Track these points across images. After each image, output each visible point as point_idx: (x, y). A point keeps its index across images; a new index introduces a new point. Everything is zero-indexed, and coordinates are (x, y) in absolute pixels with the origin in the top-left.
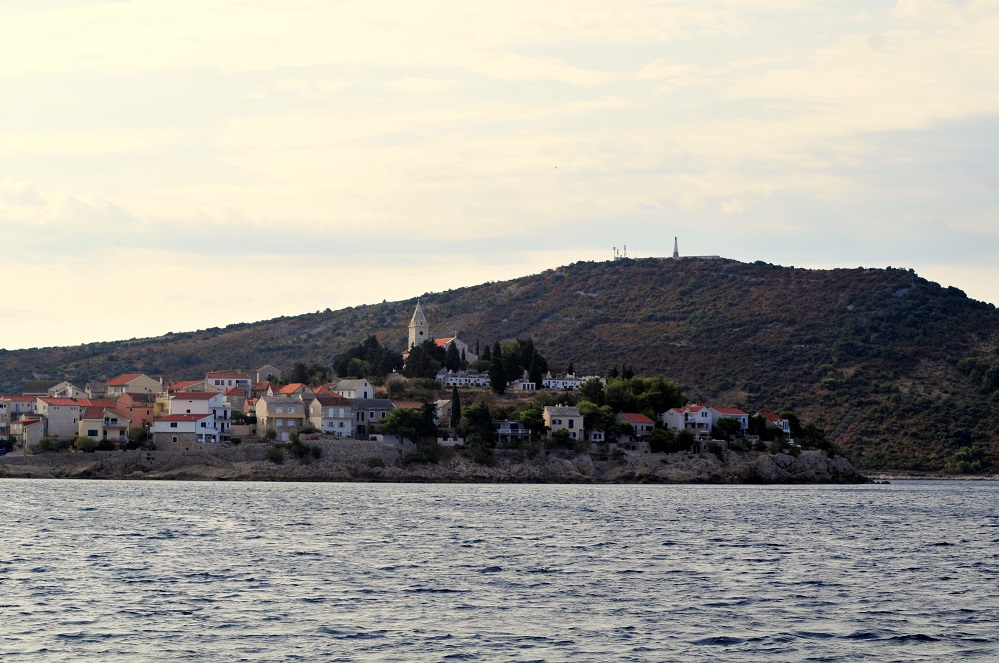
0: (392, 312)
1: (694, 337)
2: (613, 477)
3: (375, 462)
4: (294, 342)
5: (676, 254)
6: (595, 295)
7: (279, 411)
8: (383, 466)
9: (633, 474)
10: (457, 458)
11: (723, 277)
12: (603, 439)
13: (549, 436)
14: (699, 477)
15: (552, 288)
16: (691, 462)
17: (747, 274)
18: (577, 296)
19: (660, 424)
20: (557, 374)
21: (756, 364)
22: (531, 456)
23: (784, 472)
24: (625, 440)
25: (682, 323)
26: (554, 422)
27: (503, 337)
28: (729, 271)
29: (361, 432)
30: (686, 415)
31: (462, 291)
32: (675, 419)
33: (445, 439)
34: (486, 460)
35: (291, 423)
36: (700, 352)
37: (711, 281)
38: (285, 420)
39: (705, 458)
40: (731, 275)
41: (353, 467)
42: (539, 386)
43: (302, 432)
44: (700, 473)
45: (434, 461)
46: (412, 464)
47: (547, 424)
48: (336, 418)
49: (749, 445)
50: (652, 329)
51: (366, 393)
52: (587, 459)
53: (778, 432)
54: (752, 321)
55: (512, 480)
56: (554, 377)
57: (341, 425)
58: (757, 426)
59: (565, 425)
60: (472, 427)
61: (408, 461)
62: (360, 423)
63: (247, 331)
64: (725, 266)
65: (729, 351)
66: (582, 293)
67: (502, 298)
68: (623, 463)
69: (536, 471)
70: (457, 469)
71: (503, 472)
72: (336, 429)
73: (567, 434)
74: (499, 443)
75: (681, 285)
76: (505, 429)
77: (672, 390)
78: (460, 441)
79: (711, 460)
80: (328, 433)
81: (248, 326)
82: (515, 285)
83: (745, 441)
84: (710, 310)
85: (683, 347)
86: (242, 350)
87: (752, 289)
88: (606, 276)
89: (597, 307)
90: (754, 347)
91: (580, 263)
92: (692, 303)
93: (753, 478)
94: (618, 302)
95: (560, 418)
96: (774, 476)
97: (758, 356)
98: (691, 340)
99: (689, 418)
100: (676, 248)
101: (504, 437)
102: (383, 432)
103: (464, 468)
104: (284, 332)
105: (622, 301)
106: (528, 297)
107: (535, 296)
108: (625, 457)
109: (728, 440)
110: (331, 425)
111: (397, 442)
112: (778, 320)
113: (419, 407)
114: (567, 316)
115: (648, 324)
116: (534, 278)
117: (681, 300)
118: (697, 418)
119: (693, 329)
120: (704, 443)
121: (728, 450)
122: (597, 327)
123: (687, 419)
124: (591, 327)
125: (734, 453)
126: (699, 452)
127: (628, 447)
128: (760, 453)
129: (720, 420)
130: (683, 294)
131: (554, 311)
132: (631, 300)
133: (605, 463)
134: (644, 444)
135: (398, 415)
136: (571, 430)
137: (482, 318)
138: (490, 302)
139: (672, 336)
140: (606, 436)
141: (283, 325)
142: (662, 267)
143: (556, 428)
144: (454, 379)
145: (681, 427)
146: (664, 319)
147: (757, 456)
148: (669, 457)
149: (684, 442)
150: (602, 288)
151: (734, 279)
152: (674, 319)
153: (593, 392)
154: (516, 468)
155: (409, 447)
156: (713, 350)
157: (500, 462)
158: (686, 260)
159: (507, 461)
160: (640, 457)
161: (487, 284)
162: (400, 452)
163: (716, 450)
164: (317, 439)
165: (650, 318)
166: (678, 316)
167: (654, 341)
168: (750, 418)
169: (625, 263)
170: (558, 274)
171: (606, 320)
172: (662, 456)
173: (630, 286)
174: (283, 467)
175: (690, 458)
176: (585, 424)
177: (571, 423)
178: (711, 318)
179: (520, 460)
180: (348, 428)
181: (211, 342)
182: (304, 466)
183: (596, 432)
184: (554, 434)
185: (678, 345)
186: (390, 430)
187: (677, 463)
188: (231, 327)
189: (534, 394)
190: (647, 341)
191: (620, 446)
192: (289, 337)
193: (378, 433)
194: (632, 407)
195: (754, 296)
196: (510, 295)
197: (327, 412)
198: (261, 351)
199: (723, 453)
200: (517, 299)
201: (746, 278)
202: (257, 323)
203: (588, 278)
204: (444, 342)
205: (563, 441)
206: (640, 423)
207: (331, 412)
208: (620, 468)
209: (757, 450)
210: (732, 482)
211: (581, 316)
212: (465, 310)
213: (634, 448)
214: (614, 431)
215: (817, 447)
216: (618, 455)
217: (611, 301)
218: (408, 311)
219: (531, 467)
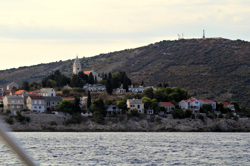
0: (87, 61)
1: (211, 71)
2: (156, 129)
3: (53, 123)
4: (46, 74)
5: (204, 37)
6: (170, 54)
7: (13, 102)
8: (56, 125)
9: (165, 128)
10: (89, 121)
11: (223, 46)
12: (153, 113)
13: (129, 112)
14: (193, 129)
15: (152, 51)
16: (190, 122)
17: (233, 45)
18: (163, 54)
19: (177, 107)
20: (136, 85)
21: (236, 82)
22: (121, 120)
23: (231, 127)
24: (162, 113)
25: (205, 65)
26: (131, 106)
27: (132, 72)
28: (226, 44)
29: (49, 111)
30: (189, 103)
31: (116, 53)
32: (184, 105)
33: (84, 113)
34: (101, 121)
35: (18, 107)
36: (213, 77)
37: (218, 48)
38: (16, 105)
39: (196, 121)
40: (226, 46)
41: (44, 125)
42: (127, 91)
43: (22, 111)
44: (194, 127)
45: (79, 123)
46: (70, 124)
47: (128, 107)
48: (38, 105)
49: (216, 116)
50: (193, 68)
51: (52, 94)
52: (145, 121)
53: (229, 110)
54: (235, 65)
55: (112, 131)
56: (134, 87)
57: (40, 107)
58: (220, 107)
59: (136, 107)
60: (96, 108)
61: (68, 123)
62: (48, 106)
63: (27, 69)
64: (224, 42)
65: (225, 77)
66: (165, 53)
67: (132, 56)
68: (160, 123)
69: (122, 127)
70: (89, 126)
71: (108, 127)
72: (38, 109)
73: (137, 111)
74: (108, 115)
75: (205, 50)
76: (110, 109)
77: (183, 92)
78: (91, 114)
79: (199, 122)
80: (34, 111)
81: (28, 67)
82: (137, 50)
83: (214, 114)
84: (217, 60)
85: (206, 75)
86: (24, 77)
87: (235, 51)
88: (175, 46)
89: (171, 59)
90: (235, 75)
91: (164, 41)
92: (210, 57)
93: (218, 129)
94: (179, 57)
95: (134, 104)
96: (226, 129)
97: (237, 79)
98: (209, 72)
99: (190, 104)
100: (204, 34)
101: (110, 112)
102: (58, 111)
103: (92, 126)
104: (42, 70)
105: (181, 56)
106: (142, 55)
107: (145, 55)
108: (161, 121)
109: (207, 113)
110: (36, 107)
111: (64, 114)
112: (246, 64)
113: (73, 100)
114: (158, 63)
115: (192, 66)
116: (145, 47)
117: (205, 56)
118: (194, 104)
119: (210, 68)
120: (196, 114)
121: (207, 118)
122: (170, 67)
123: (189, 105)
124: (168, 67)
125: (209, 119)
126: (194, 118)
127: (163, 116)
128: (220, 119)
129: (204, 105)
130: (206, 53)
131: (153, 61)
132: (185, 56)
133: (153, 123)
134: (171, 115)
135: (64, 103)
136: (138, 109)
137: (124, 64)
138: (127, 57)
139: (201, 71)
140: (154, 112)
141: (42, 67)
142: (198, 42)
143: (132, 108)
144: (91, 88)
145: (187, 108)
146: (198, 64)
147: (219, 120)
148: (181, 121)
149: (188, 114)
150: (173, 51)
151: (228, 47)
152: (202, 64)
153: (149, 93)
154: (114, 125)
155: (68, 117)
156: (218, 76)
157: (108, 123)
158: (208, 39)
159: (111, 123)
160: (168, 121)
161: (126, 50)
162: (65, 119)
163: (201, 118)
164: (29, 113)
165: (192, 64)
166: (204, 62)
167: (194, 73)
168: (217, 104)
169: (183, 41)
170: (155, 45)
171: (174, 65)
172: (178, 120)
173: (184, 50)
174: (13, 125)
175: (190, 121)
176: (145, 107)
177: (139, 106)
178: (218, 63)
179: (116, 122)
180: (43, 109)
181: (11, 74)
182: (22, 125)
183: (150, 110)
184: (131, 111)
185: (204, 75)
186: (61, 110)
187: (184, 123)
188: (20, 68)
189: (124, 94)
190: (191, 73)
191: (160, 116)
192: (44, 72)
193: (56, 111)
194: (166, 100)
195: (236, 54)
196: (135, 54)
197: (34, 102)
198: (32, 78)
199: (205, 119)
200: (138, 56)
201: (233, 47)
202: (31, 66)
203: (167, 47)
204: (87, 73)
205: (135, 114)
206: (169, 106)
207: (36, 102)
208: (159, 125)
209: (219, 117)
210: (208, 131)
211: (164, 63)
212: (117, 61)
213: (166, 117)
214: (157, 110)
215: (247, 116)
216: (159, 120)
217: (177, 56)
218: (93, 61)
219: (120, 125)
